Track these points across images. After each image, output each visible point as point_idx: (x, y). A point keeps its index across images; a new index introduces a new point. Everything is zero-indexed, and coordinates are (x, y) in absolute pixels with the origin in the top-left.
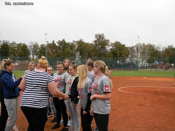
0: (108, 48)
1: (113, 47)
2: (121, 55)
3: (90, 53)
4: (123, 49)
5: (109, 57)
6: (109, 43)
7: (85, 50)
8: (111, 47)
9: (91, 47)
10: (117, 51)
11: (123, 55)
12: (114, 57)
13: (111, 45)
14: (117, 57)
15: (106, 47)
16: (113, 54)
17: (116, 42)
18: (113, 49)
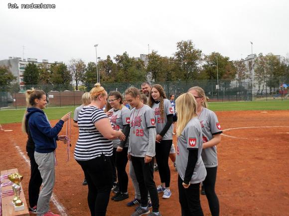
0: (200, 64)
1: (208, 62)
2: (221, 74)
3: (169, 74)
4: (226, 64)
5: (202, 79)
6: (200, 55)
7: (161, 70)
8: (205, 63)
9: (171, 63)
10: (214, 68)
11: (225, 75)
12: (210, 79)
13: (205, 59)
14: (215, 78)
15: (197, 62)
16: (208, 75)
17: (213, 53)
18: (207, 66)
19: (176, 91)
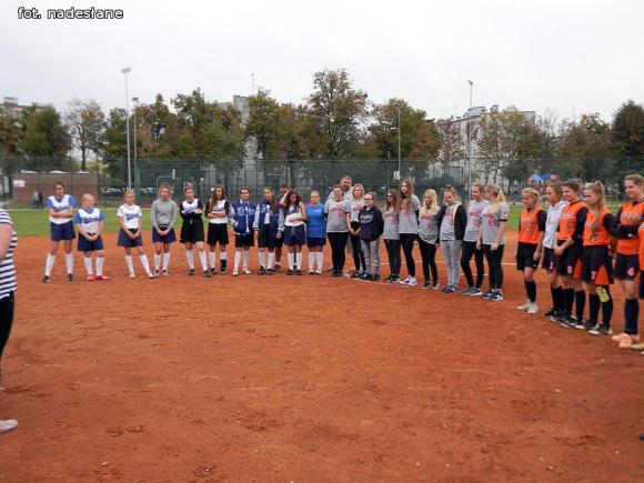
0: (363, 124)
1: (380, 119)
2: (407, 148)
3: (295, 142)
4: (418, 127)
5: (367, 156)
6: (363, 104)
7: (277, 133)
8: (373, 121)
9: (301, 118)
10: (394, 134)
11: (417, 151)
12: (384, 156)
13: (374, 113)
14: (394, 155)
15: (356, 120)
16: (380, 148)
17: (392, 101)
18: (379, 128)
19: (311, 182)
